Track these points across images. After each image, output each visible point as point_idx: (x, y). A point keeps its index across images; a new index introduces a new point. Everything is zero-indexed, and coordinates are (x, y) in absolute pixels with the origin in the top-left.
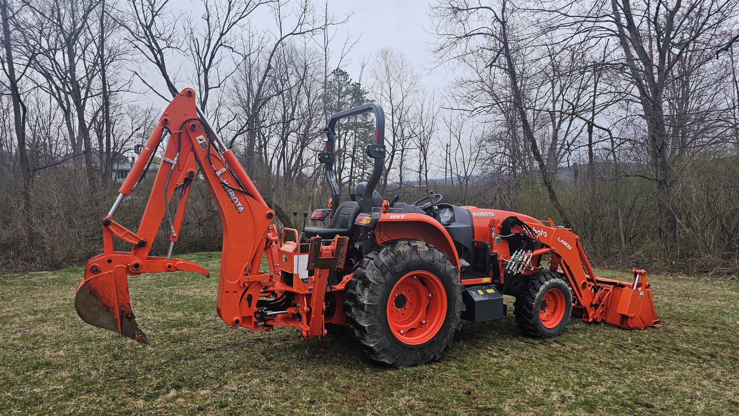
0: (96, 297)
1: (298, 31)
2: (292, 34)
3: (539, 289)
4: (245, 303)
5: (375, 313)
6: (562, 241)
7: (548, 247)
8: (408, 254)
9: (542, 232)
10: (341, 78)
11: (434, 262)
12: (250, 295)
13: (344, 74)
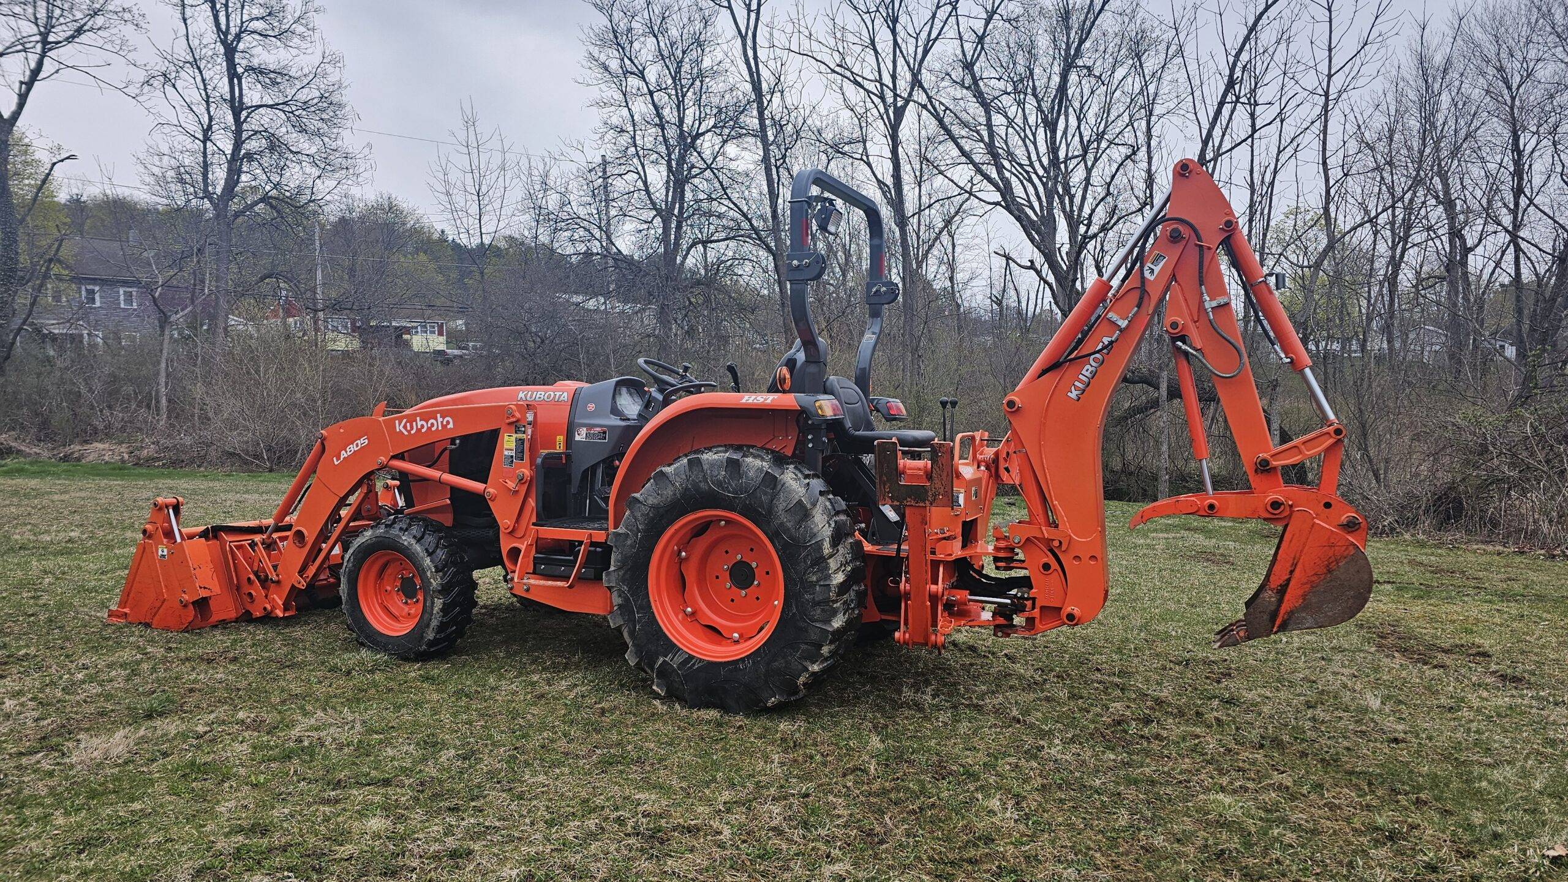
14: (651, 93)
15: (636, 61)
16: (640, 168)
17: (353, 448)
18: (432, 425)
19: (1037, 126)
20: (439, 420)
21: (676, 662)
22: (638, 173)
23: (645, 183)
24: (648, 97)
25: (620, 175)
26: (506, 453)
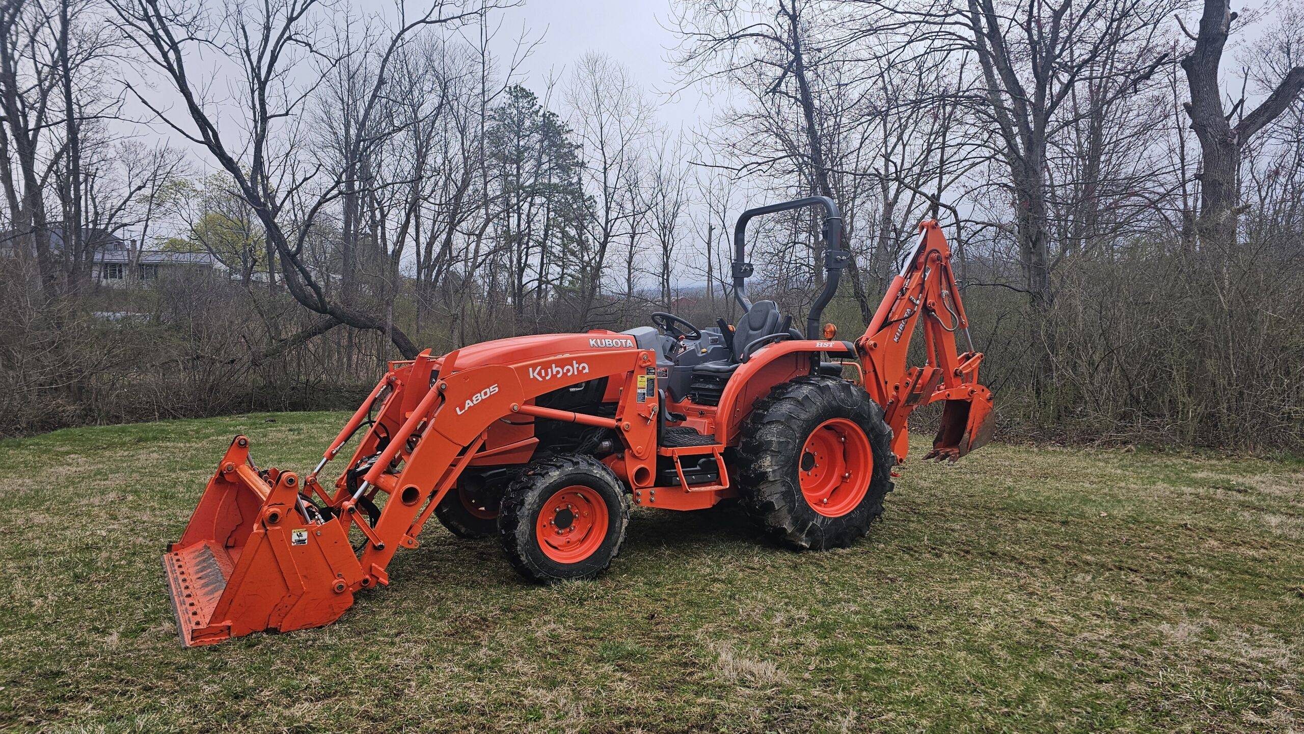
1: (434, 17)
2: (423, 21)
10: (523, 103)
13: (527, 95)
17: (479, 397)
18: (568, 370)
20: (576, 366)
21: (818, 522)
26: (639, 391)
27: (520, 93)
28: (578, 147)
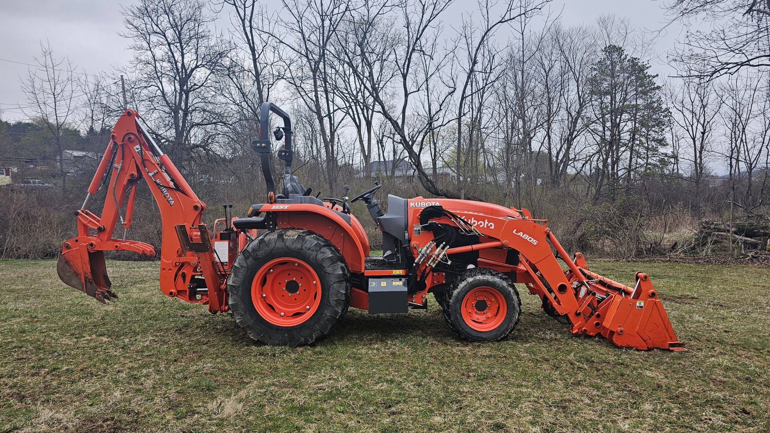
0: (69, 266)
1: (506, 18)
2: (500, 22)
3: (458, 285)
4: (180, 279)
5: (237, 293)
6: (521, 234)
7: (499, 240)
8: (273, 241)
9: (486, 222)
11: (302, 249)
12: (183, 273)
13: (619, 50)
14: (169, 44)
15: (160, 26)
16: (159, 84)
19: (350, 75)
22: (158, 87)
23: (163, 92)
24: (167, 46)
25: (146, 87)
27: (612, 50)
28: (654, 77)
